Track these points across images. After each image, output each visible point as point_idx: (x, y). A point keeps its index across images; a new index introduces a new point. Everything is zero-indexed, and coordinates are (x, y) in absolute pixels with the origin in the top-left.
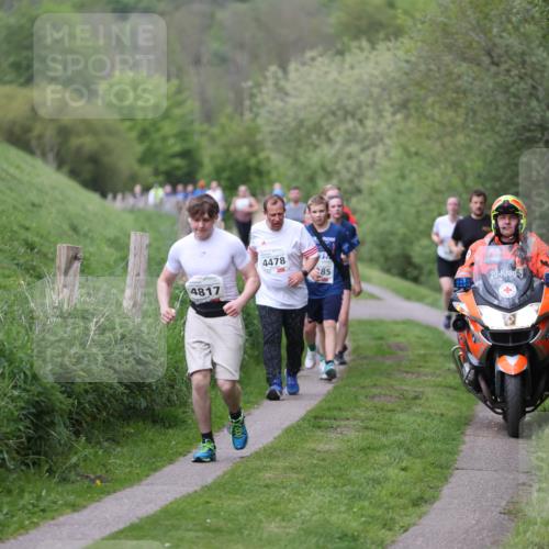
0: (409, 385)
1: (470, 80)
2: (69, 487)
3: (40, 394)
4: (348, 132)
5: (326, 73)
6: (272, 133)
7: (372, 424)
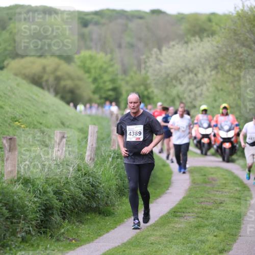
0: (218, 197)
1: (247, 56)
2: (60, 243)
3: (46, 200)
4: (190, 79)
5: (180, 52)
6: (154, 80)
7: (201, 215)
